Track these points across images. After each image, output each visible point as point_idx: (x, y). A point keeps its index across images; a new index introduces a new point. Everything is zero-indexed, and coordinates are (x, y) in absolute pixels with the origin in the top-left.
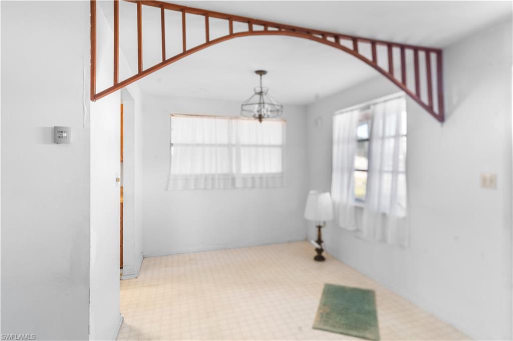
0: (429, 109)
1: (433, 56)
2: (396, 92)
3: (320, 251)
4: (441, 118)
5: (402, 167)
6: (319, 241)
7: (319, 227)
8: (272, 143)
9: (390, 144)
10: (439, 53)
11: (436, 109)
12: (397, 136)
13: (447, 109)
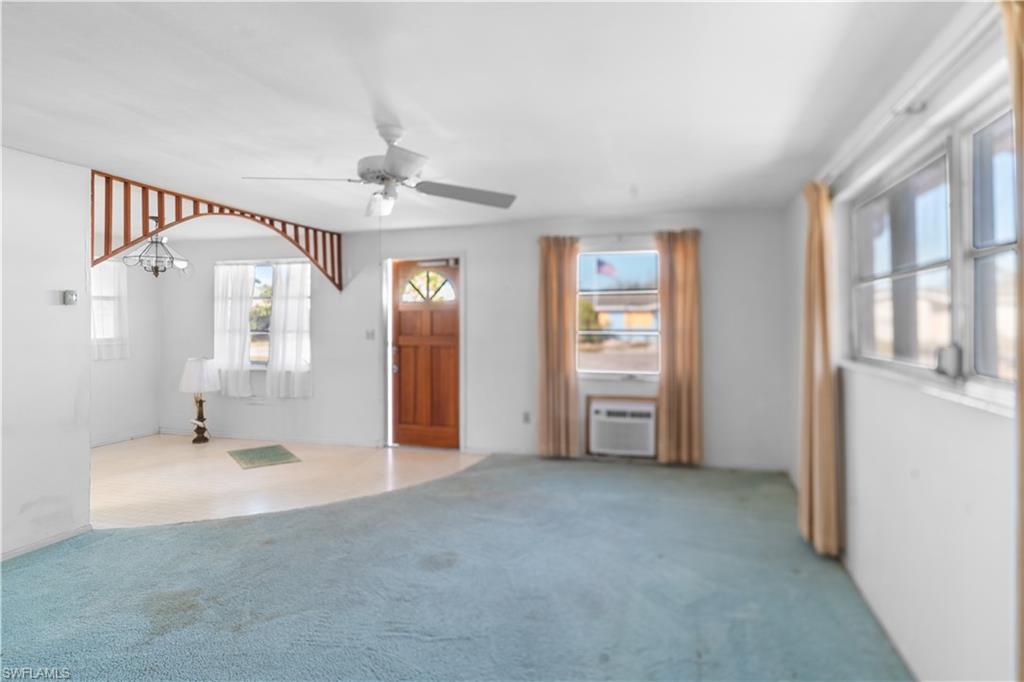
0: (332, 279)
1: (335, 237)
2: (298, 257)
3: (200, 430)
4: (340, 287)
5: (306, 326)
6: (201, 418)
7: (200, 403)
8: (106, 293)
9: (293, 304)
10: (339, 236)
11: (337, 281)
12: (301, 297)
13: (344, 282)
